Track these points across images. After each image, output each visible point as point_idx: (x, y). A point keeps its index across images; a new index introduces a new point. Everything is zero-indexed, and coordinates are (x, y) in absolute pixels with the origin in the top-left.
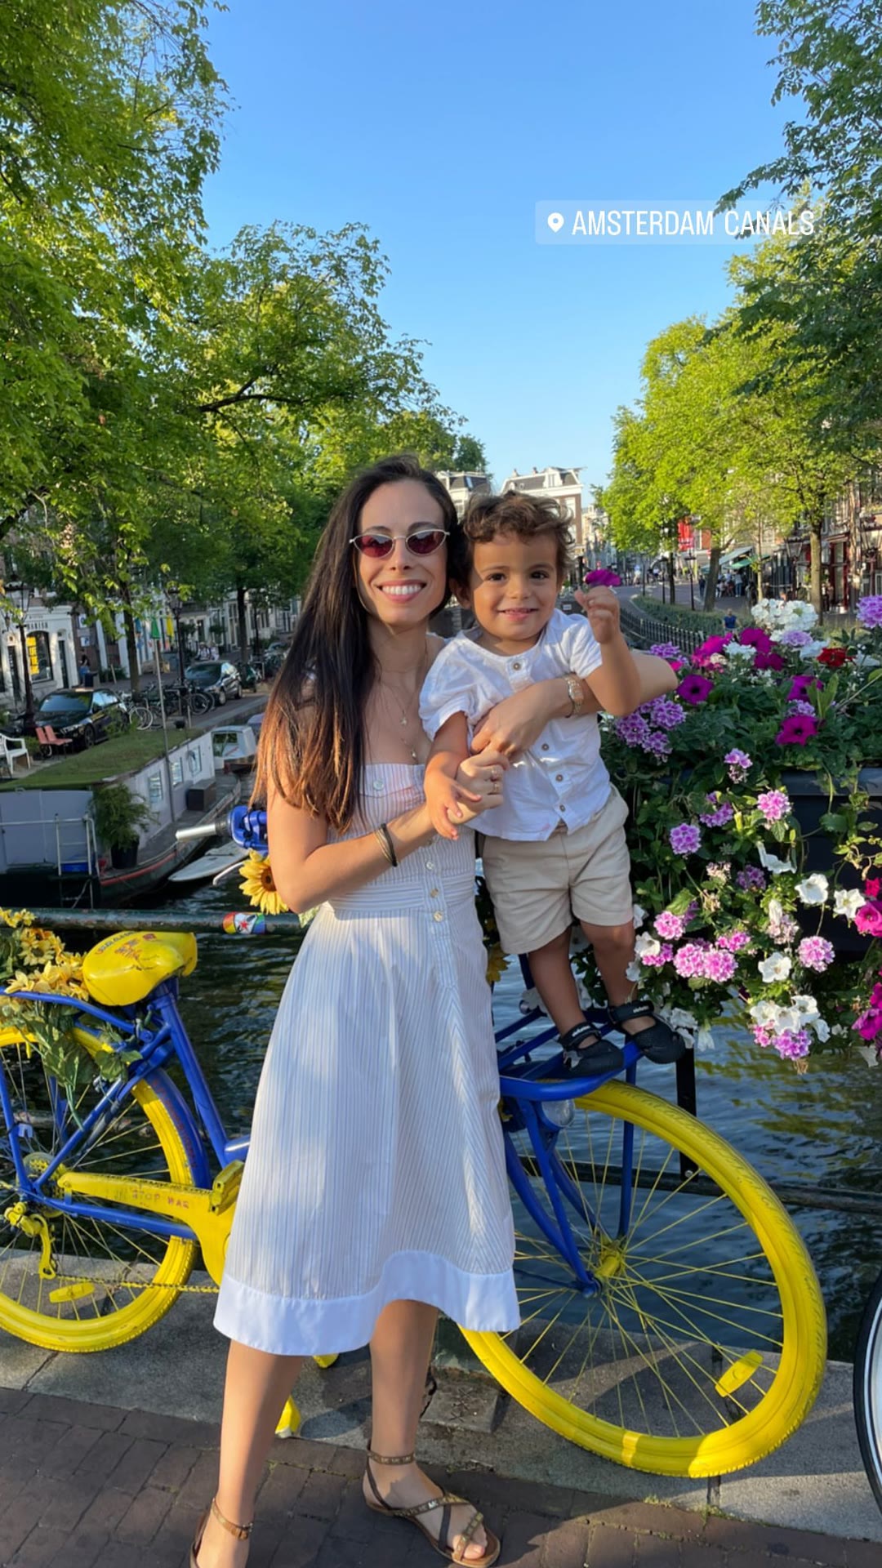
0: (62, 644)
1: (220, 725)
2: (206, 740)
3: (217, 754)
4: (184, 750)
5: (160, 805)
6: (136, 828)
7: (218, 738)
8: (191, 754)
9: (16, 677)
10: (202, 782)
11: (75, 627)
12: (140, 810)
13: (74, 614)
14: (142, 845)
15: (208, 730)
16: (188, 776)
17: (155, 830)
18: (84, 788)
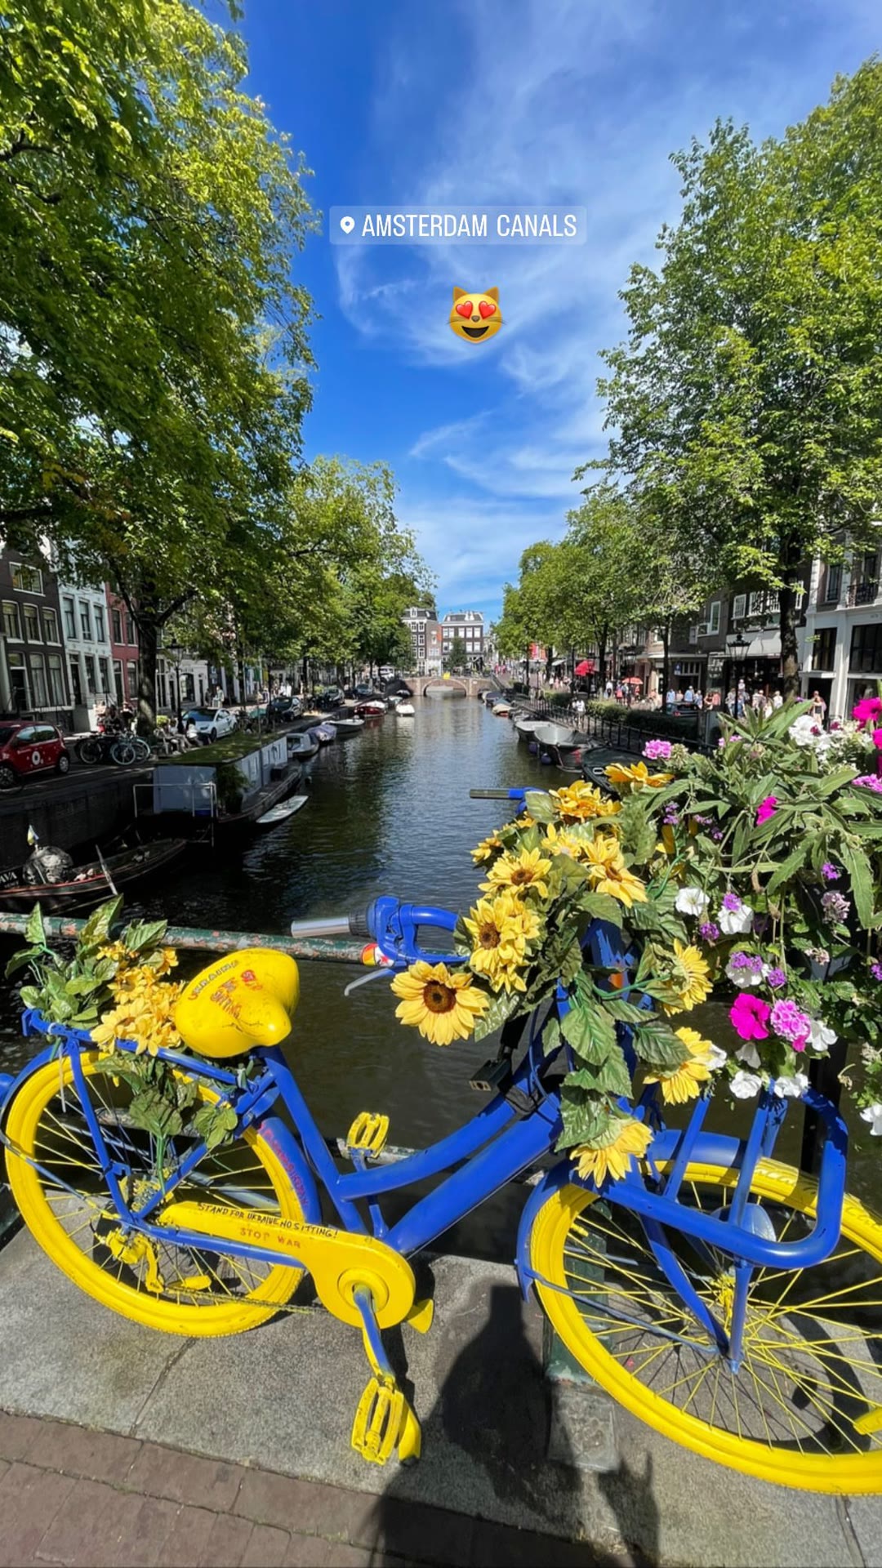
0: (201, 682)
1: (293, 732)
2: (283, 742)
3: (289, 749)
4: (271, 746)
5: (255, 776)
6: (241, 791)
7: (289, 740)
8: (274, 749)
9: (173, 699)
10: (280, 765)
11: (209, 672)
12: (243, 780)
13: (209, 665)
14: (244, 799)
15: (283, 735)
16: (272, 761)
17: (252, 792)
18: (210, 765)
